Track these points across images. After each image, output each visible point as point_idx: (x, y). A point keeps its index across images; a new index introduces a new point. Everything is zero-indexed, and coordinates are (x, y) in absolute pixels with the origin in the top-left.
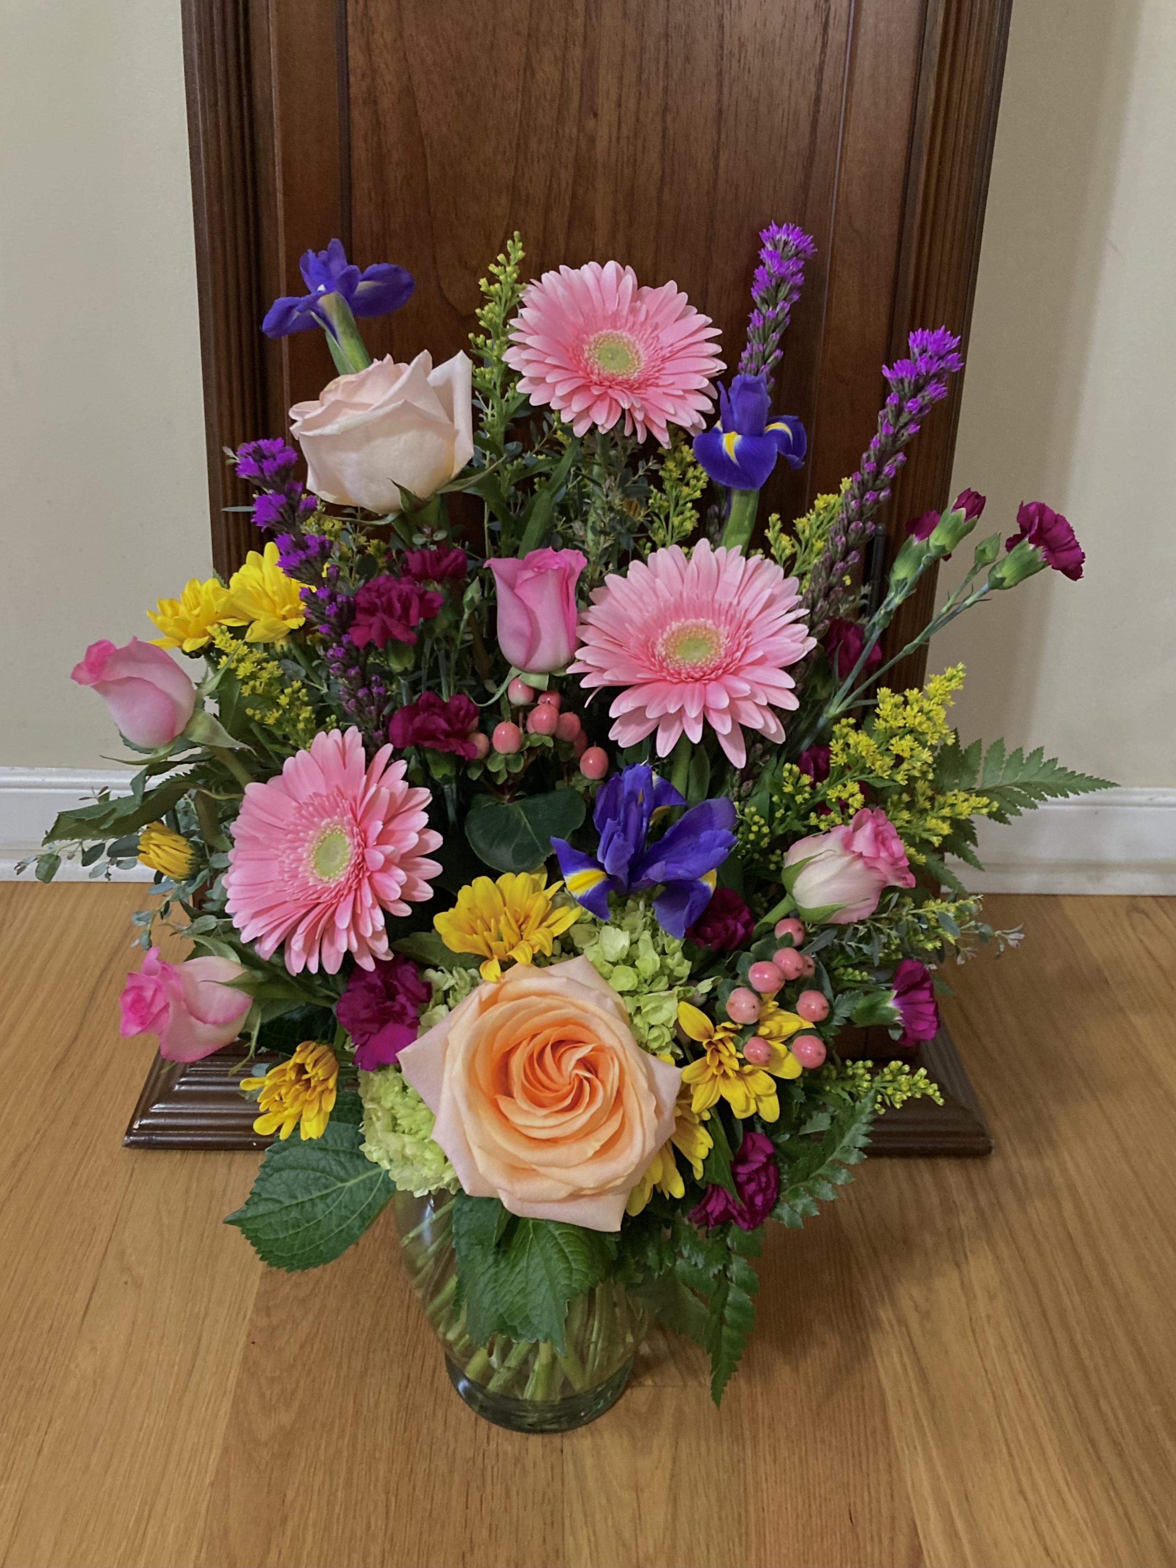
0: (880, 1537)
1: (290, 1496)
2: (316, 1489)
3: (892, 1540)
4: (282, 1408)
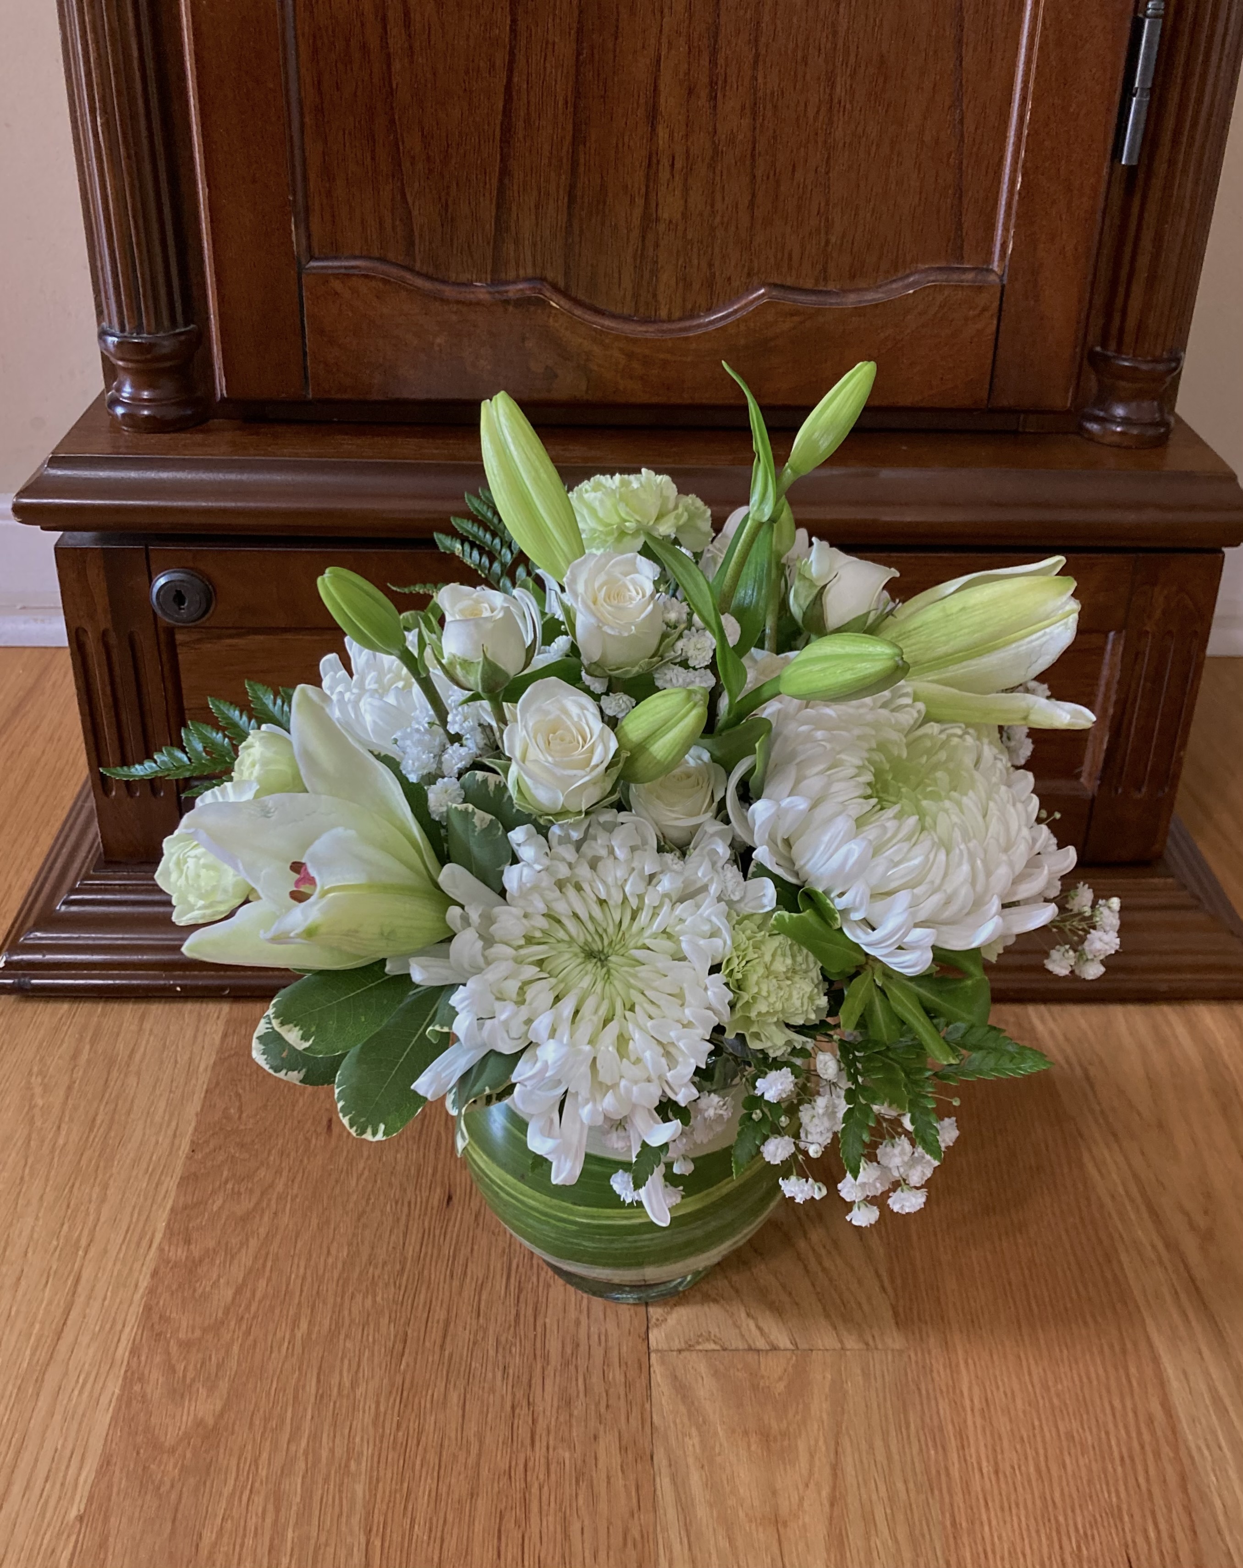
4: (203, 1392)
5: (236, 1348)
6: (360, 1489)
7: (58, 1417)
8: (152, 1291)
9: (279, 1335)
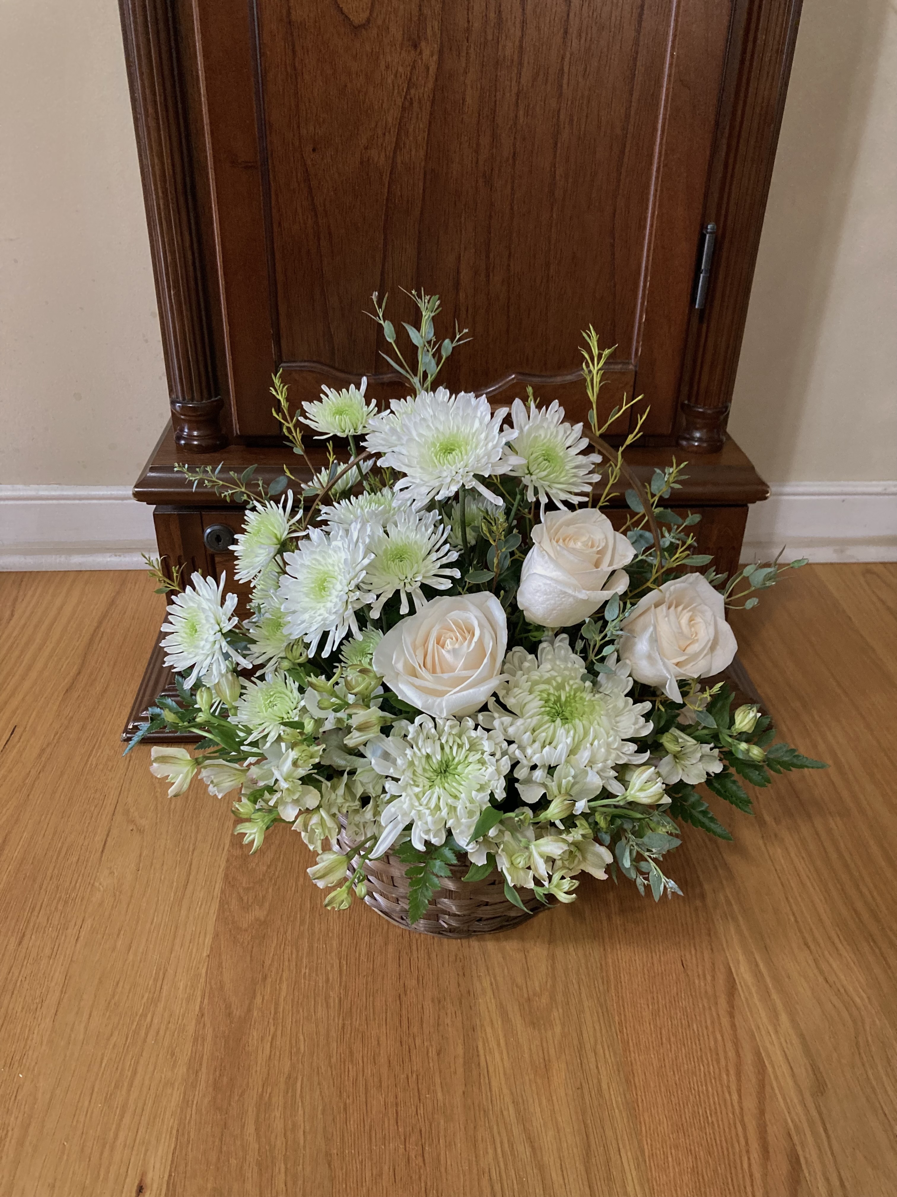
0: (704, 976)
1: (268, 963)
2: (286, 956)
3: (713, 978)
4: (257, 907)
5: (270, 890)
6: (335, 943)
7: (191, 918)
8: (227, 868)
9: (290, 884)
